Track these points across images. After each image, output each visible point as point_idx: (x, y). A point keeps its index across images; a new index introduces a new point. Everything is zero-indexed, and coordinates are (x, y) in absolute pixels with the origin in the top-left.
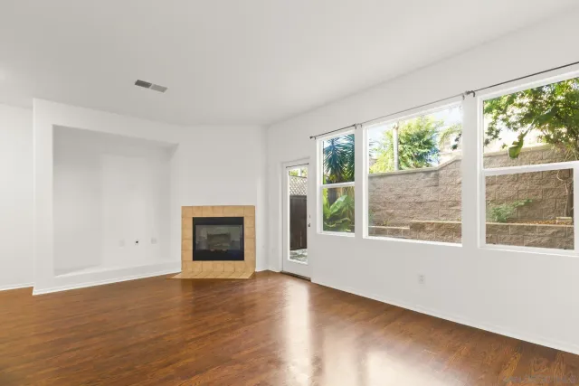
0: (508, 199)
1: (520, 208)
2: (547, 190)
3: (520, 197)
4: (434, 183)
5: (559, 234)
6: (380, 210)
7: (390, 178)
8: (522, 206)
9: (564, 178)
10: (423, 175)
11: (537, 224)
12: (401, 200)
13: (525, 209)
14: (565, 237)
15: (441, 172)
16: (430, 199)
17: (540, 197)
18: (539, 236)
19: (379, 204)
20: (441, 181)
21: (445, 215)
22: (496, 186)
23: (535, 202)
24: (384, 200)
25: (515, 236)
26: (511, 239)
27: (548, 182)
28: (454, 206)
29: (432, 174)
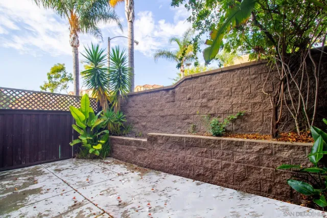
0: (225, 113)
1: (233, 121)
2: (255, 104)
3: (234, 111)
4: (172, 99)
5: (266, 151)
6: (137, 123)
7: (143, 96)
8: (235, 119)
9: (268, 92)
10: (164, 92)
11: (245, 140)
12: (150, 115)
13: (238, 122)
14: (271, 154)
15: (177, 89)
16: (169, 113)
17: (249, 111)
18: (247, 153)
19: (137, 117)
20: (177, 97)
21: (179, 128)
22: (215, 101)
23: (246, 115)
24: (140, 114)
25: (226, 152)
26: (223, 154)
27: (255, 96)
28: (186, 119)
29: (171, 91)
